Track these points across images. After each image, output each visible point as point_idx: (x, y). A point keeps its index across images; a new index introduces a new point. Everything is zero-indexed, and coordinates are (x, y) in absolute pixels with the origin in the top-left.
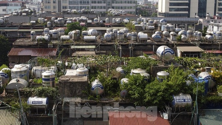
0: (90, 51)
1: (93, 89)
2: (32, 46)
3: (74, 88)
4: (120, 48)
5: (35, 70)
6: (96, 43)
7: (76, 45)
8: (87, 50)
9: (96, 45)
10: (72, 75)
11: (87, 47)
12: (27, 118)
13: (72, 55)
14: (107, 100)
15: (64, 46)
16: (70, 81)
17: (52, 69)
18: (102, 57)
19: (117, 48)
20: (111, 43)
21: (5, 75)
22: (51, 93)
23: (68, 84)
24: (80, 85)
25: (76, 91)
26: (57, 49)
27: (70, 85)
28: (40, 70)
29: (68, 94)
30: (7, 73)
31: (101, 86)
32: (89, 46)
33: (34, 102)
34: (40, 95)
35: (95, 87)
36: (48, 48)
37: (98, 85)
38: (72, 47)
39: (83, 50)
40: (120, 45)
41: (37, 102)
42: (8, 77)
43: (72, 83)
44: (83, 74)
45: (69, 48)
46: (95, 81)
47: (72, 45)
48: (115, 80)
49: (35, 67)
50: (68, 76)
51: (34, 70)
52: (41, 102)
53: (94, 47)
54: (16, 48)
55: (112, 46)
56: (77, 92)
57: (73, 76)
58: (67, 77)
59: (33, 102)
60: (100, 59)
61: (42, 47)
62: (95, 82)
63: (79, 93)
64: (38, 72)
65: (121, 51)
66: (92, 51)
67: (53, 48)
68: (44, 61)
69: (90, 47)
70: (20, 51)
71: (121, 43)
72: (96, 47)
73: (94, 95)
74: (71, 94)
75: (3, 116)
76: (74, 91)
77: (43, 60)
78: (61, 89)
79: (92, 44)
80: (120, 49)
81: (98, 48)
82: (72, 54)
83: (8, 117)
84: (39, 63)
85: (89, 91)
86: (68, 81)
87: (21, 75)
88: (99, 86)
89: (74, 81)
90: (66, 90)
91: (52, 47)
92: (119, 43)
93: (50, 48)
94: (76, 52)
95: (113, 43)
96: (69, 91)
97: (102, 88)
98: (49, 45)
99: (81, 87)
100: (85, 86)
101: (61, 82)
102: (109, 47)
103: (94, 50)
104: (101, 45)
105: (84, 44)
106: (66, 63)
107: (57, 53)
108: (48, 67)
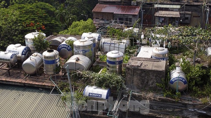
0: (174, 11)
1: (172, 83)
2: (116, 3)
3: (146, 77)
4: (208, 9)
5: (104, 43)
6: (181, 2)
7: (160, 4)
8: (171, 10)
9: (181, 5)
10: (145, 57)
11: (171, 6)
12: (80, 114)
13: (155, 15)
14: (191, 101)
15: (148, 4)
16: (142, 67)
17: (123, 43)
18: (189, 30)
19: (204, 9)
20: (198, 4)
21: (68, 47)
22: (114, 84)
23: (139, 72)
24: (155, 74)
25: (148, 81)
26: (141, 6)
27: (142, 72)
28: (109, 44)
29: (138, 83)
30: (70, 45)
31: (184, 80)
32: (173, 6)
33: (92, 94)
34: (100, 84)
35: (175, 81)
36: (132, 6)
37: (180, 78)
38: (156, 6)
39: (167, 9)
40: (207, 6)
41: (95, 94)
42: (71, 50)
43: (144, 72)
44: (161, 56)
45: (152, 6)
46: (175, 69)
47: (156, 3)
48: (204, 70)
49: (104, 39)
50: (141, 58)
51: (102, 43)
52: (100, 96)
53: (179, 7)
54: (101, 4)
55: (199, 6)
56: (150, 82)
57: (148, 58)
58: (139, 59)
59: (89, 93)
60: (186, 32)
61: (126, 4)
62: (176, 73)
63: (152, 84)
64: (106, 46)
65: (208, 13)
66: (176, 11)
67: (136, 6)
68: (115, 32)
69: (175, 7)
70: (104, 8)
71: (210, 4)
72: (181, 7)
73: (173, 90)
74: (142, 84)
75: (54, 105)
76: (146, 81)
77: (114, 30)
78: (128, 76)
79: (177, 3)
80: (207, 11)
81: (183, 8)
82: (155, 13)
83: (59, 107)
84: (108, 35)
85: (166, 85)
86: (139, 68)
87: (84, 50)
88: (181, 80)
89: (147, 68)
90: (135, 79)
91: (136, 4)
92: (207, 3)
93: (133, 5)
94: (160, 11)
95: (200, 4)
96: (140, 80)
97: (185, 83)
98: (133, 2)
99: (156, 77)
100: (161, 76)
101: (129, 68)
102: (195, 7)
103: (178, 10)
104: (186, 5)
105: (169, 3)
106: (142, 36)
107: (139, 11)
108: (119, 40)
